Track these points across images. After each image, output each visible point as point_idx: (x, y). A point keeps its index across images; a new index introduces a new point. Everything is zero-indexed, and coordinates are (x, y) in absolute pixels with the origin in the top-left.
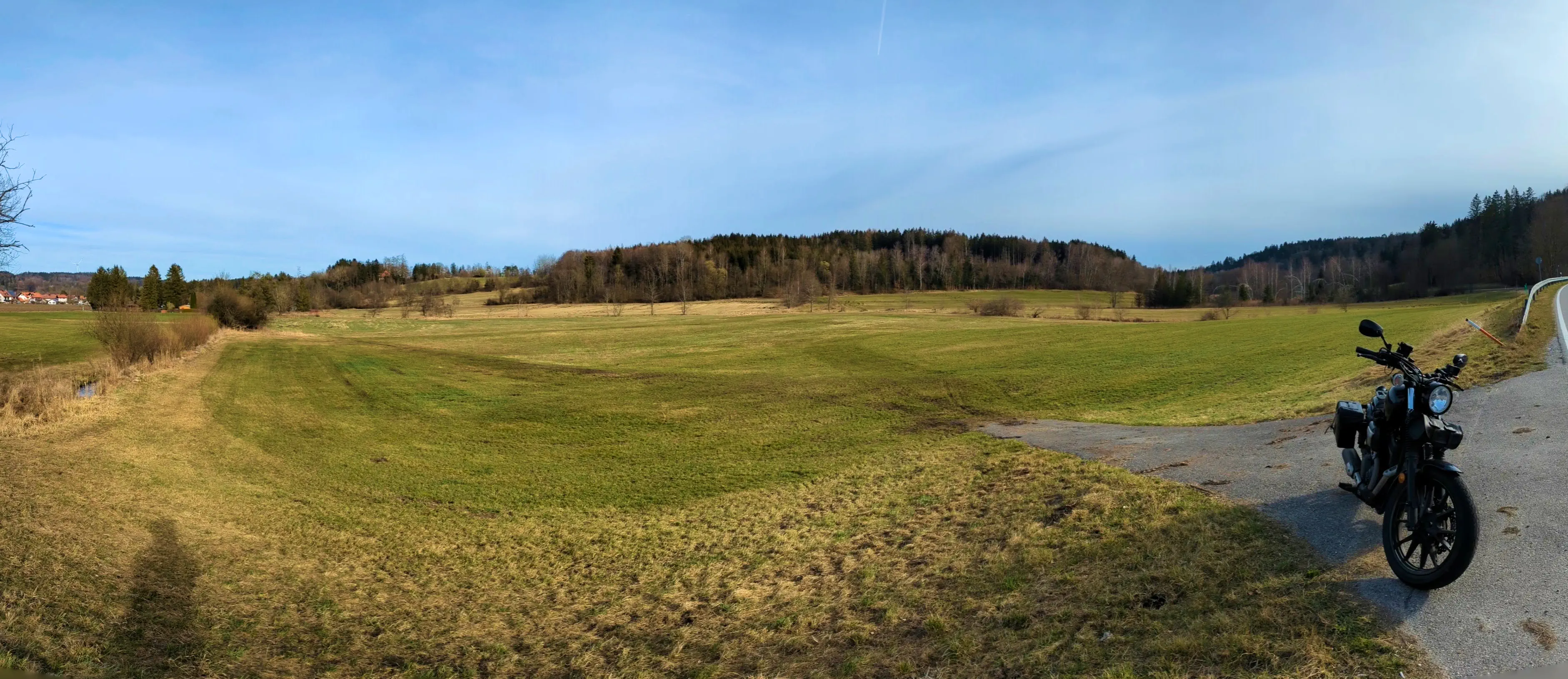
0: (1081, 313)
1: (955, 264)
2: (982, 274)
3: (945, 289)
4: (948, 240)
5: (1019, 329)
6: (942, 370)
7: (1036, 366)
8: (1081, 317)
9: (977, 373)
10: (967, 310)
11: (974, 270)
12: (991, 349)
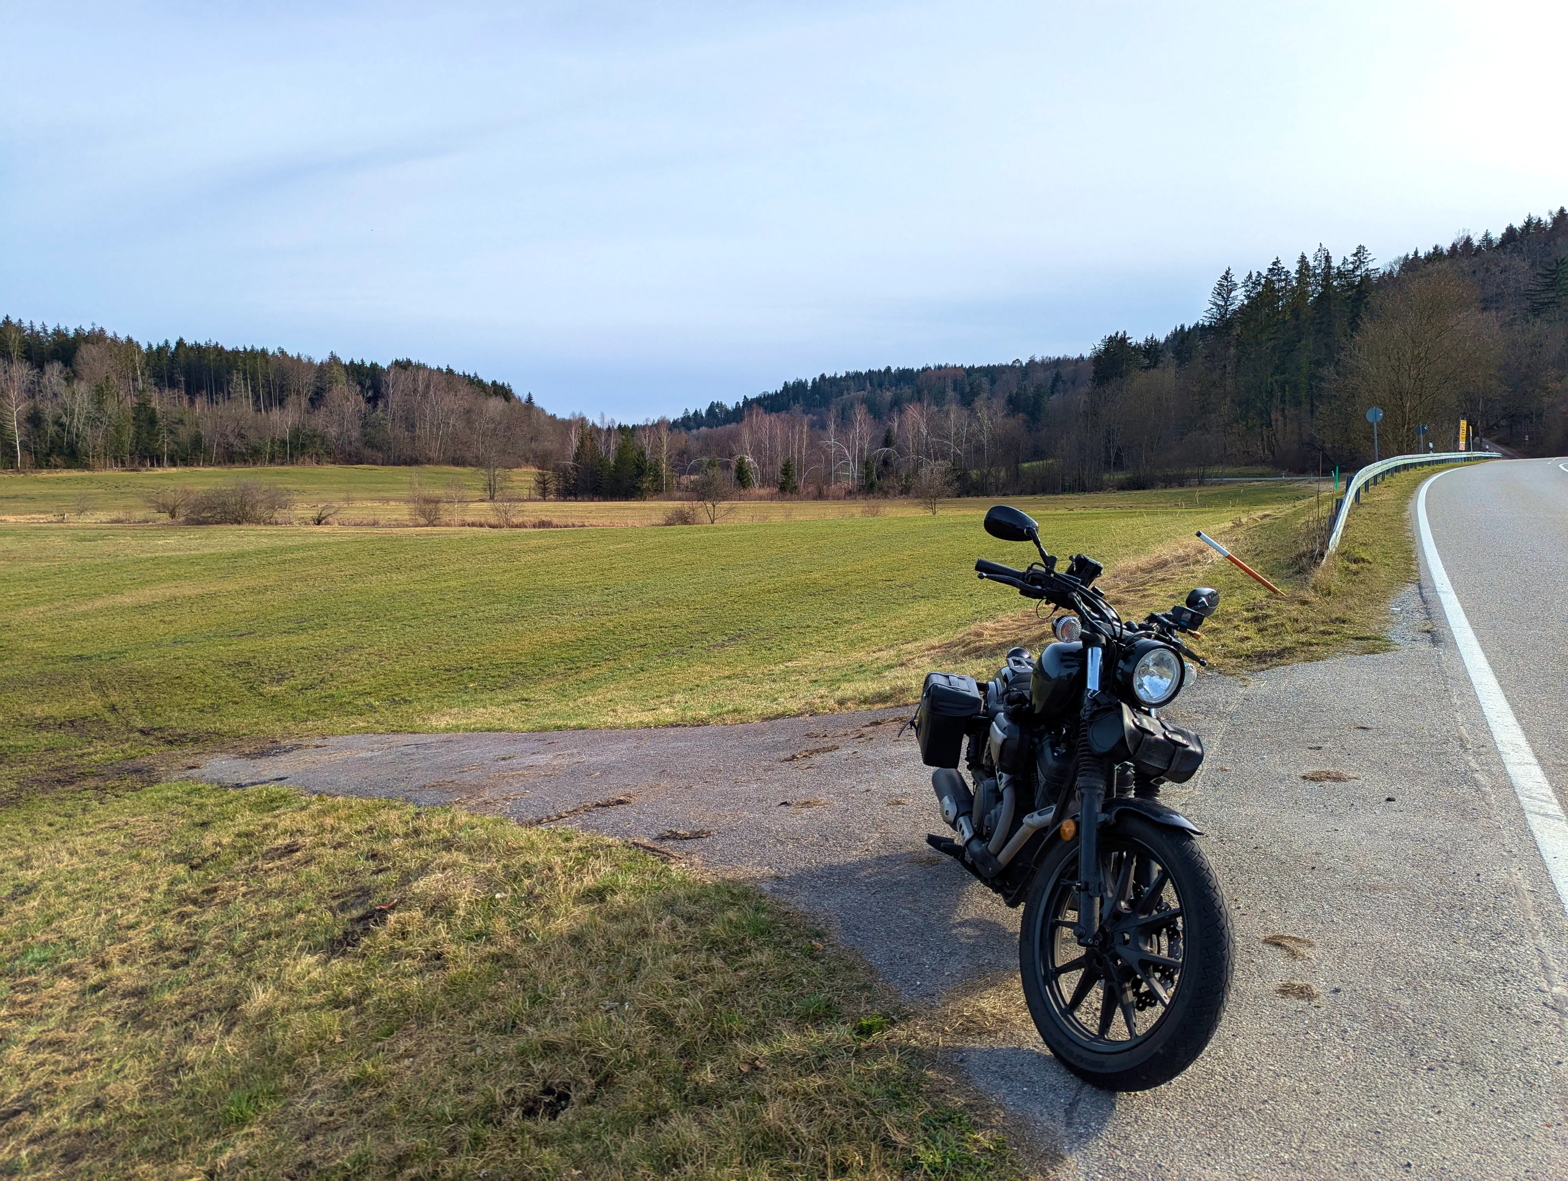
0: (423, 513)
1: (111, 406)
2: (184, 434)
3: (87, 467)
4: (86, 352)
5: (284, 550)
6: (86, 652)
7: (324, 626)
8: (422, 521)
9: (180, 651)
10: (152, 514)
11: (162, 423)
12: (213, 596)
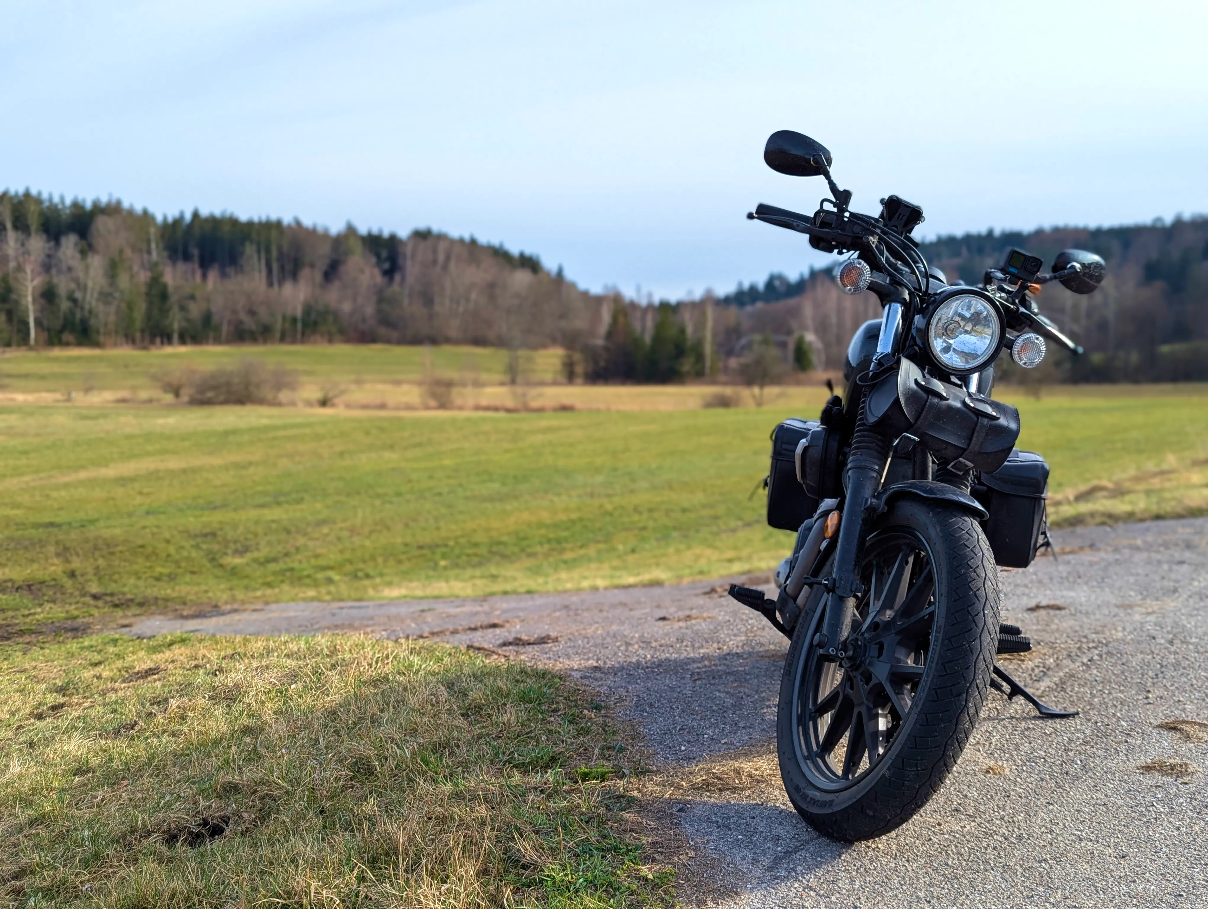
0: (434, 395)
1: (123, 281)
2: (195, 310)
3: (96, 344)
4: (101, 224)
6: (58, 520)
8: (433, 403)
10: (156, 393)
